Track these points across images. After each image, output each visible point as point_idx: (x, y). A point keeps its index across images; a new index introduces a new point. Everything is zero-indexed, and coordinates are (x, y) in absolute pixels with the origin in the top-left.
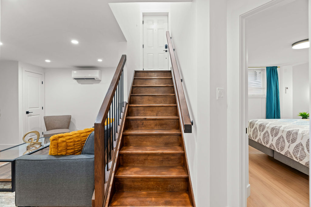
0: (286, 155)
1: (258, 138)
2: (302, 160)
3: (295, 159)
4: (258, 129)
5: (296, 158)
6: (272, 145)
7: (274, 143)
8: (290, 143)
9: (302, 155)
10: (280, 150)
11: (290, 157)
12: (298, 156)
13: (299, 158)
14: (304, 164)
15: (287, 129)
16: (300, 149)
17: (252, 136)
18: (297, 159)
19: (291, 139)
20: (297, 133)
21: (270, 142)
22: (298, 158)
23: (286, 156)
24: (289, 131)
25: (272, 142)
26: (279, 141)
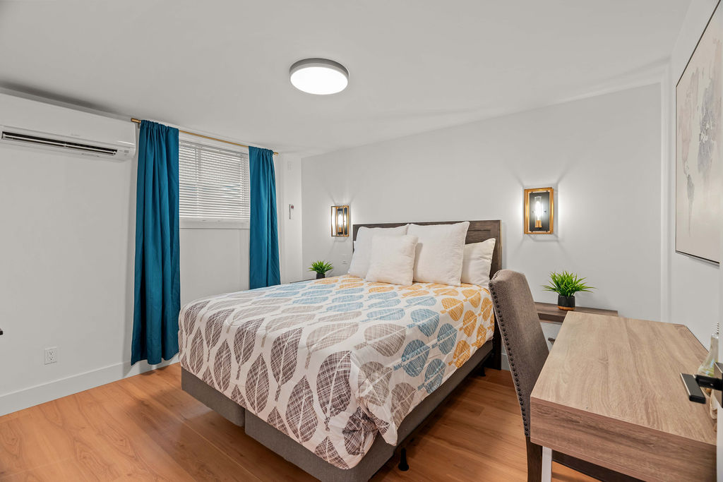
0: (271, 424)
1: (203, 370)
2: (307, 440)
3: (292, 436)
4: (204, 338)
5: (295, 432)
6: (236, 391)
7: (242, 384)
8: (280, 382)
9: (308, 420)
10: (256, 409)
11: (281, 429)
12: (299, 426)
13: (302, 434)
14: (313, 450)
15: (274, 330)
16: (303, 400)
17: (188, 363)
18: (298, 437)
19: (281, 367)
20: (295, 345)
21: (233, 381)
22: (299, 433)
23: (272, 426)
24: (278, 339)
25: (236, 383)
26: (255, 378)
